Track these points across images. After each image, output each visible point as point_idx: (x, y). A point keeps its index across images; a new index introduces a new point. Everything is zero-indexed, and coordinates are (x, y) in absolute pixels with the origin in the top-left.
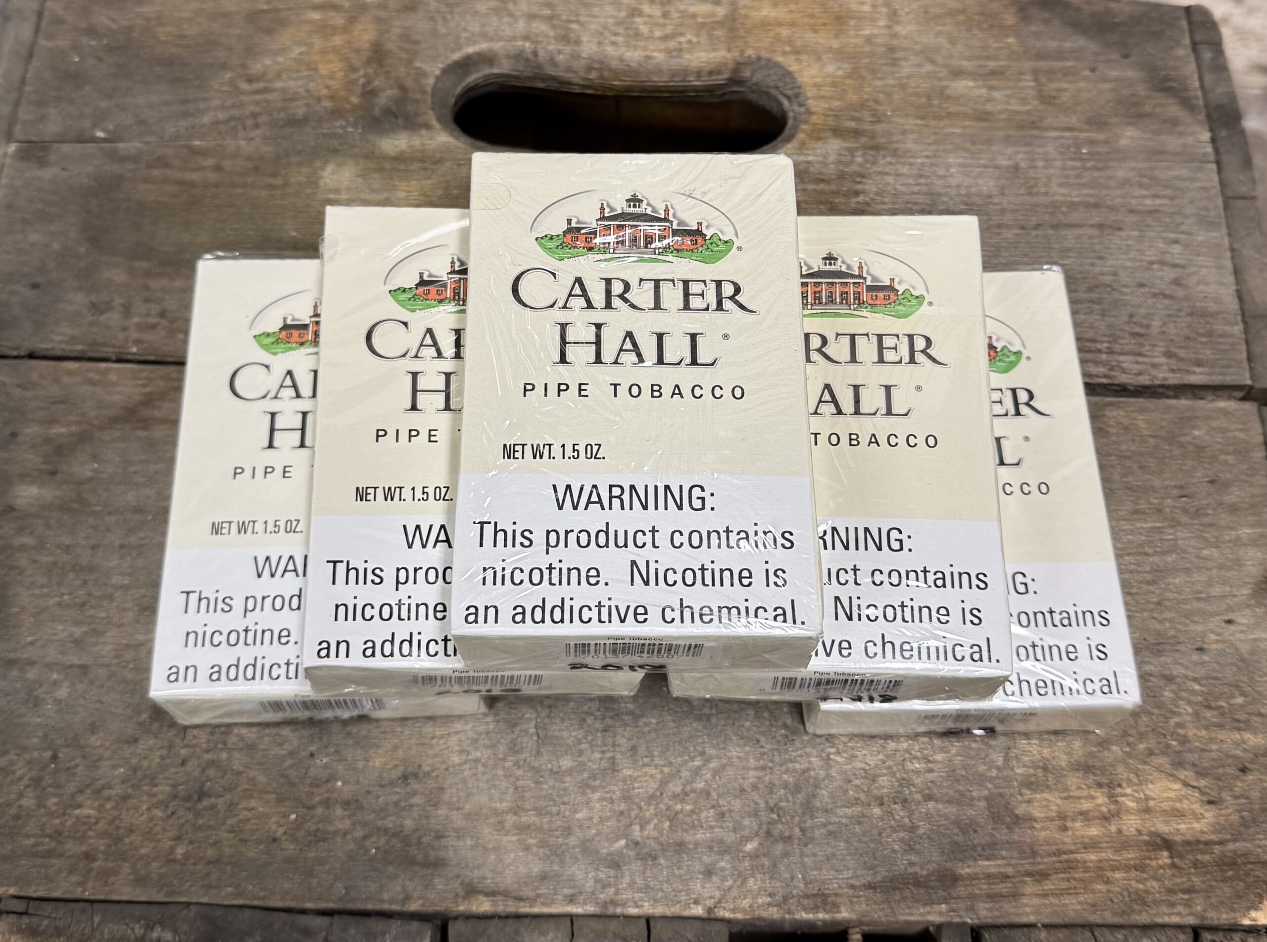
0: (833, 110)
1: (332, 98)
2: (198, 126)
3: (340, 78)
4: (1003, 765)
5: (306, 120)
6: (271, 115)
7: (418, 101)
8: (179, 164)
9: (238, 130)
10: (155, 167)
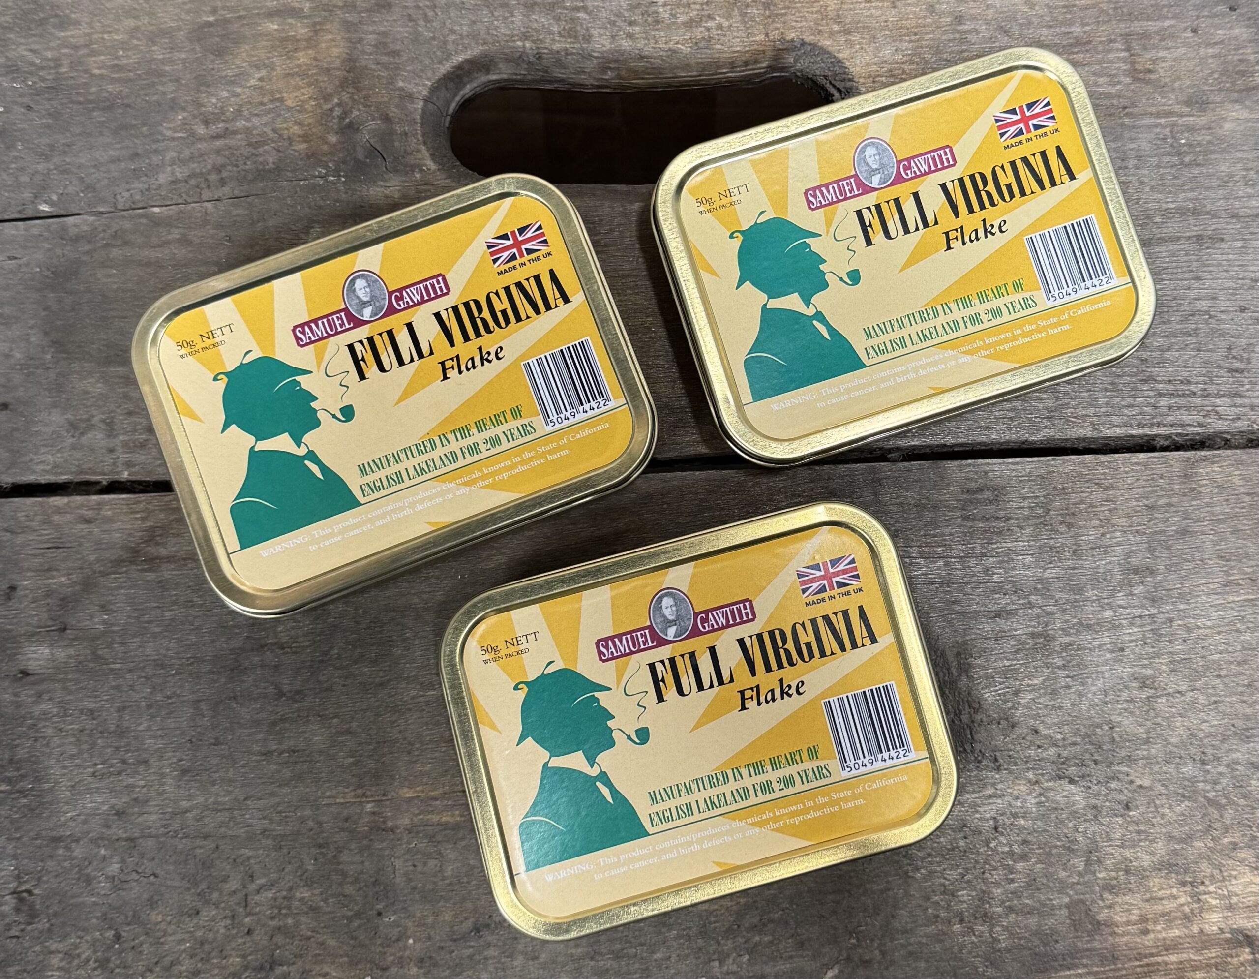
2: (154, 187)
3: (310, 109)
4: (1085, 870)
5: (278, 169)
6: (237, 166)
7: (406, 134)
8: (140, 240)
9: (202, 189)
10: (114, 246)
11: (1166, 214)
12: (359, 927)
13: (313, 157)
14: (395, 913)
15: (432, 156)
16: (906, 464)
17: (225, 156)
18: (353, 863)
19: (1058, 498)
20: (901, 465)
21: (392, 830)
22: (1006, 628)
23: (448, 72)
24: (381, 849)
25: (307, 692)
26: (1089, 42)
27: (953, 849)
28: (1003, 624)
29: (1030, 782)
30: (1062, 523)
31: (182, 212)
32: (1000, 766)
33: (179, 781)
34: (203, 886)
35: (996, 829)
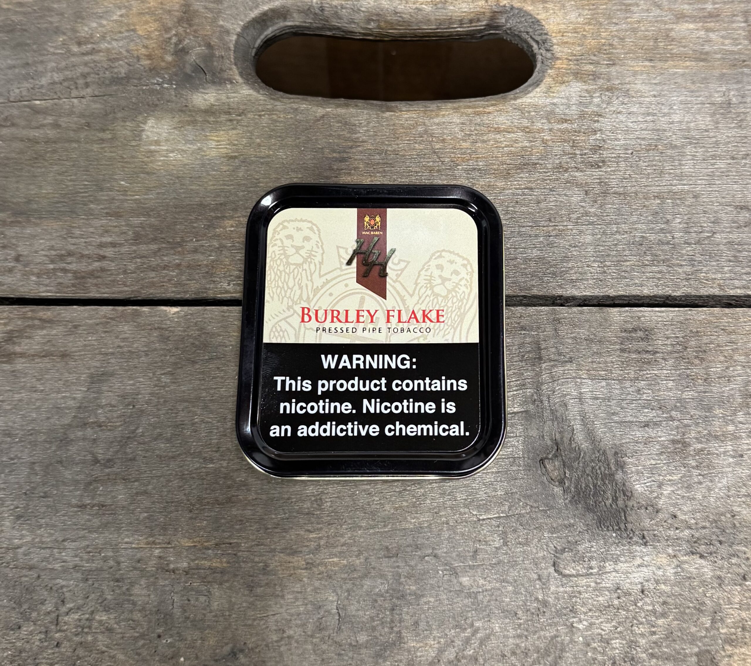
0: (575, 55)
1: (149, 57)
2: (37, 86)
3: (155, 37)
4: (711, 626)
5: (128, 78)
6: (98, 74)
7: (222, 57)
8: (23, 123)
9: (71, 89)
10: (4, 126)
12: (143, 646)
13: (153, 71)
14: (171, 636)
15: (241, 74)
16: (579, 308)
17: (90, 67)
18: (141, 596)
19: (693, 339)
20: (575, 309)
21: (174, 572)
22: (653, 435)
23: (256, 17)
24: (164, 586)
25: (117, 461)
26: (718, 16)
27: (609, 606)
28: (651, 432)
29: (669, 556)
30: (696, 357)
31: (56, 104)
32: (647, 542)
33: (15, 523)
34: (25, 606)
35: (643, 592)
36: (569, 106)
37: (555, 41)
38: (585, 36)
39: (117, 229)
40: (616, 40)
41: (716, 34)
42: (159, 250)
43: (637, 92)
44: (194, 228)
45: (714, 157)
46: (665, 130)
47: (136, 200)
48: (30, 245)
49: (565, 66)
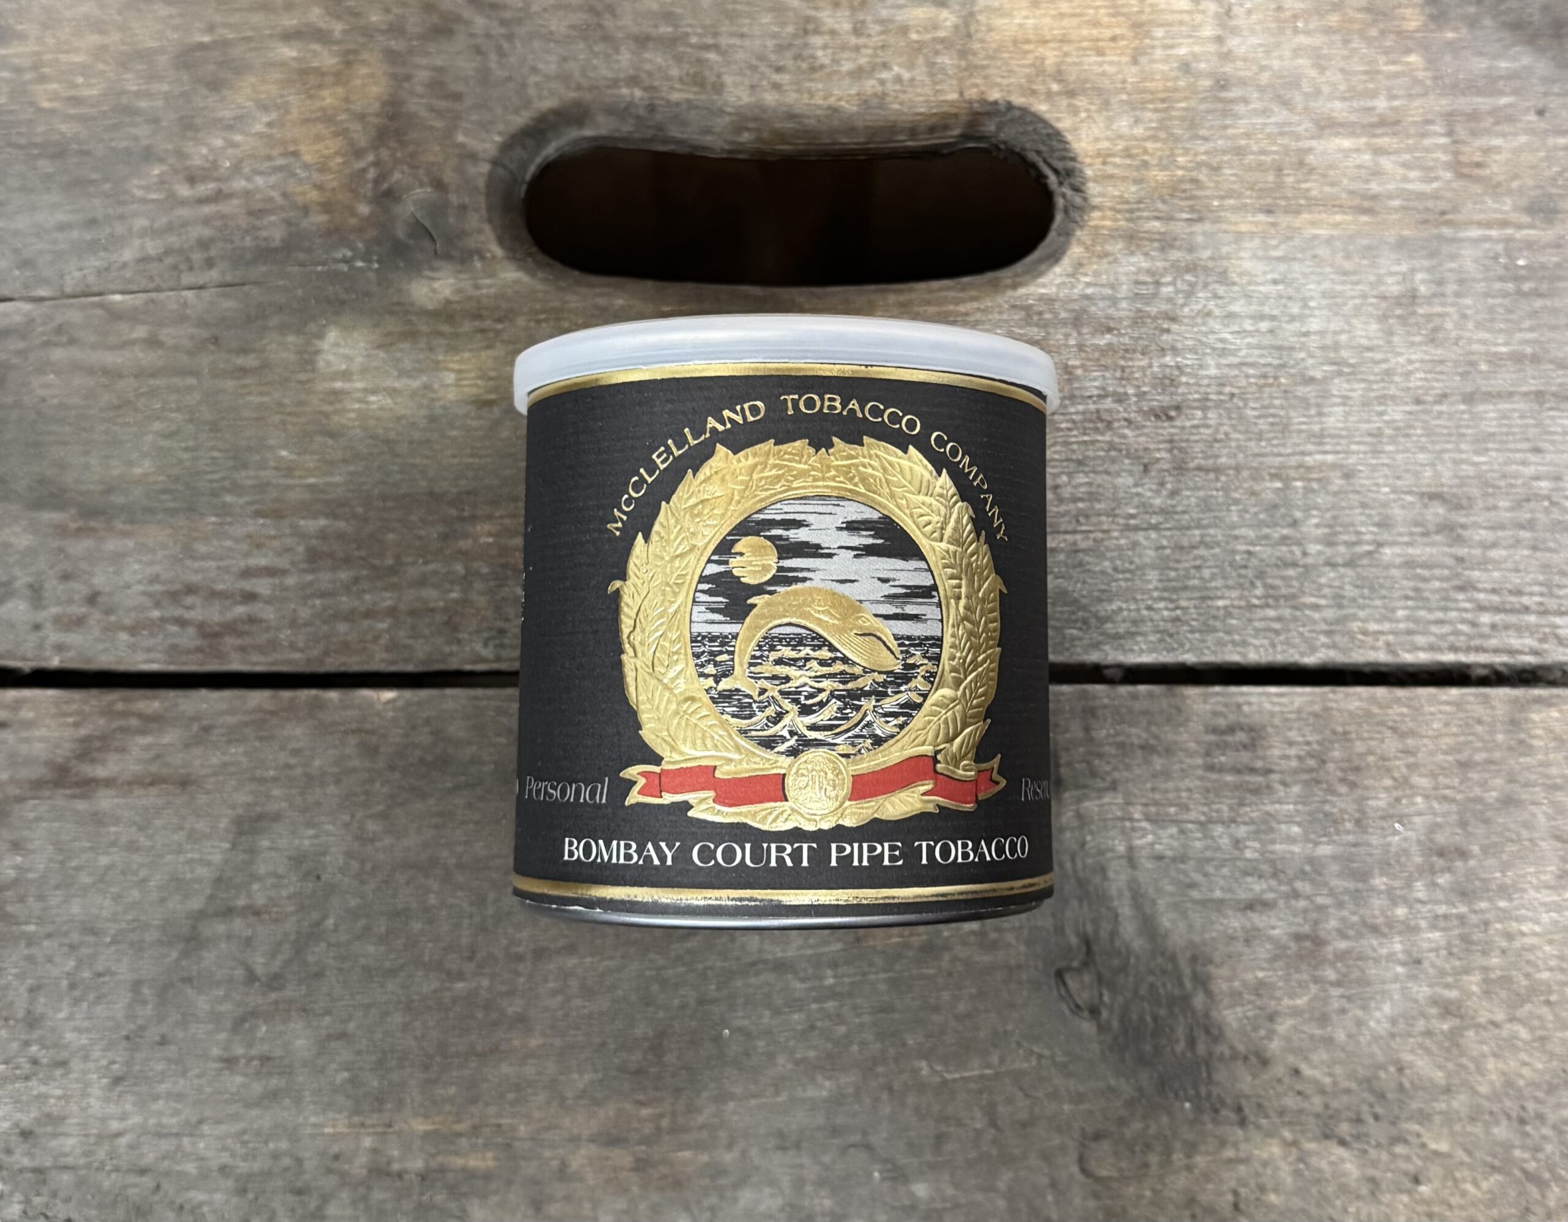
0: (1127, 202)
2: (116, 265)
3: (335, 168)
5: (287, 249)
6: (232, 242)
7: (465, 207)
8: (93, 338)
9: (181, 271)
10: (56, 345)
11: (1495, 360)
13: (335, 233)
15: (500, 239)
16: (1131, 687)
17: (215, 227)
19: (1337, 746)
20: (1124, 690)
22: (1261, 925)
23: (526, 127)
26: (1397, 122)
28: (1257, 918)
29: (1285, 1141)
30: (1342, 780)
31: (152, 301)
32: (1245, 1117)
35: (1236, 1205)
36: (1114, 301)
37: (1089, 172)
38: (1145, 165)
39: (276, 544)
40: (1205, 170)
41: (1393, 158)
42: (356, 580)
43: (1241, 274)
44: (420, 538)
45: (1382, 399)
46: (1292, 349)
47: (310, 487)
48: (116, 573)
49: (1108, 223)
